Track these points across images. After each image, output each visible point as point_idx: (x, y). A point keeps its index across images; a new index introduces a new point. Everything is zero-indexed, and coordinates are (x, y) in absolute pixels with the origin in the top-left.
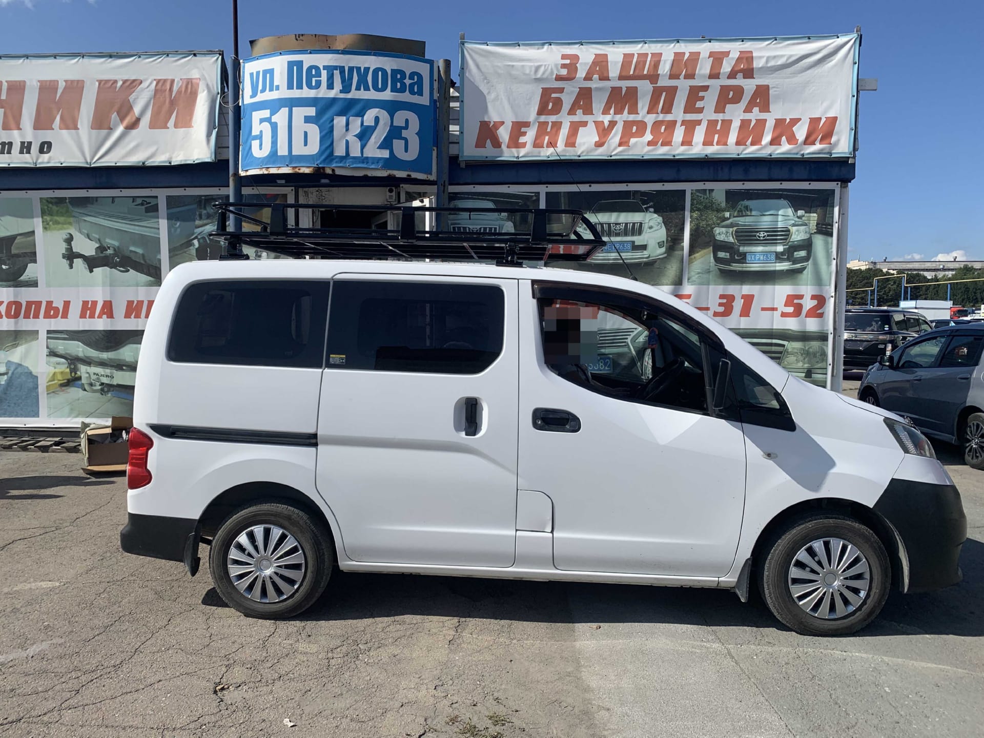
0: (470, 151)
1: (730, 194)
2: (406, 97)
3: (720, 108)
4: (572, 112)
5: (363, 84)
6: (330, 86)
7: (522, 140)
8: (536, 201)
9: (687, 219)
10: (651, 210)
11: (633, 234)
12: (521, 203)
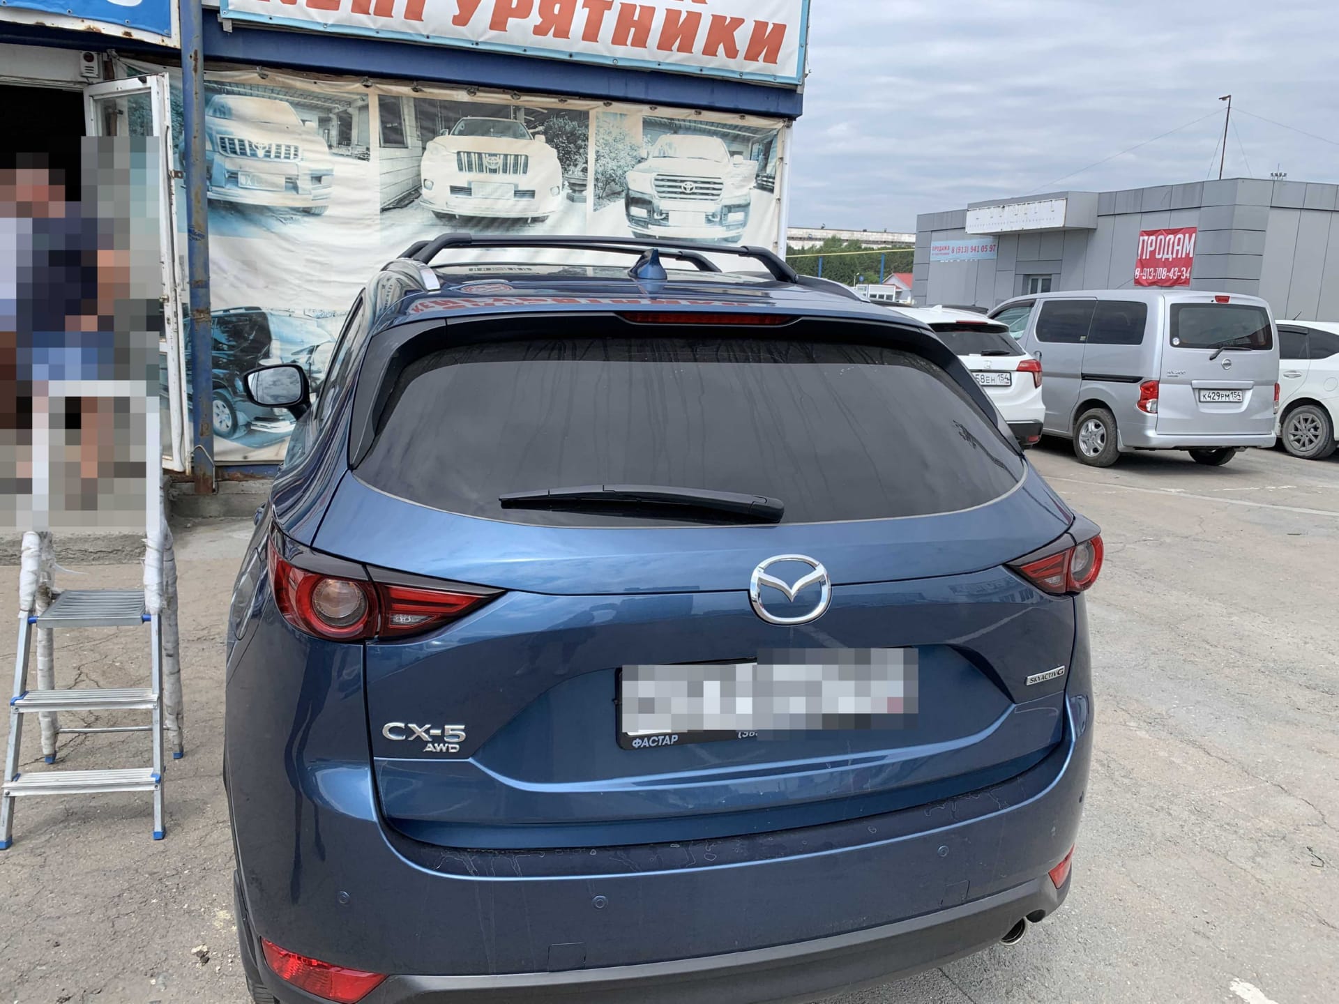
1: (648, 124)
8: (366, 107)
9: (591, 156)
10: (543, 137)
11: (515, 171)
12: (339, 108)
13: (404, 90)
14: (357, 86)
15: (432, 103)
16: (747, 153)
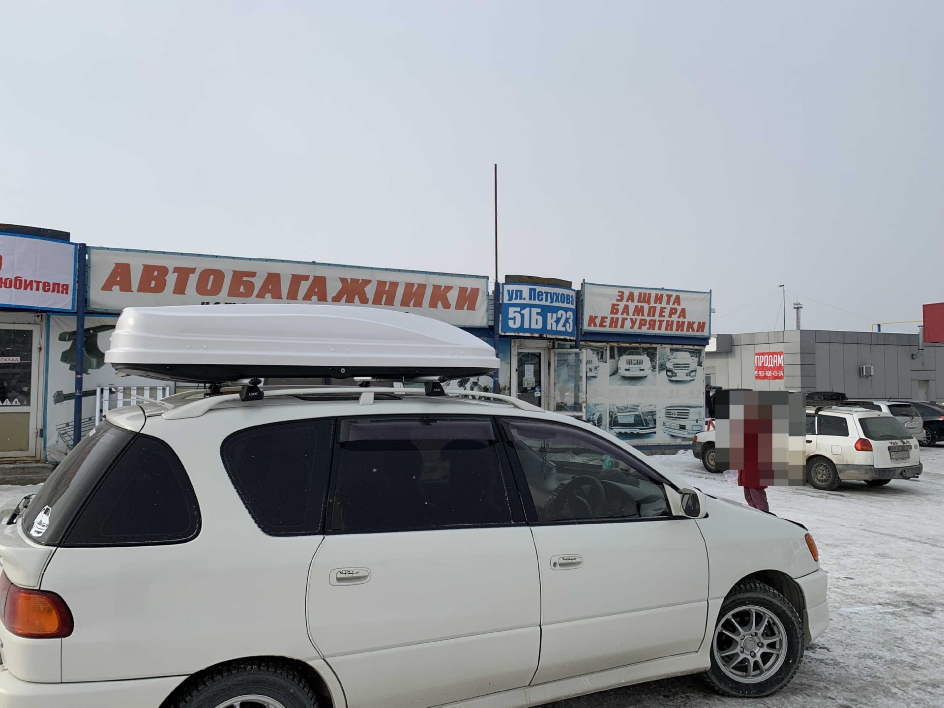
0: (586, 327)
1: (671, 350)
2: (570, 306)
3: (670, 316)
4: (622, 314)
5: (557, 300)
6: (546, 300)
7: (605, 324)
8: (606, 350)
9: (658, 359)
10: (646, 355)
11: (640, 364)
12: (601, 350)
13: (615, 344)
14: (605, 344)
15: (621, 347)
16: (695, 356)
